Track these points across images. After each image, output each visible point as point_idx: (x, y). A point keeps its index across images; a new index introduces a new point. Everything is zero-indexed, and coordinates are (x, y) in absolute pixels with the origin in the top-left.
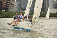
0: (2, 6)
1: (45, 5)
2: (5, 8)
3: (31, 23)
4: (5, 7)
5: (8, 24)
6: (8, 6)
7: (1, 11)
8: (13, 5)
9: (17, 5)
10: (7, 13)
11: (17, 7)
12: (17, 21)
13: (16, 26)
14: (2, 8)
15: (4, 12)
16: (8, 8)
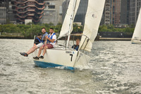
0: (25, 9)
1: (131, 8)
2: (33, 15)
3: (76, 52)
4: (31, 12)
5: (22, 54)
6: (41, 11)
7: (24, 23)
8: (53, 7)
9: (61, 7)
10: (38, 26)
11: (61, 12)
12: (44, 46)
13: (40, 60)
14: (25, 14)
15: (29, 24)
16: (39, 15)
